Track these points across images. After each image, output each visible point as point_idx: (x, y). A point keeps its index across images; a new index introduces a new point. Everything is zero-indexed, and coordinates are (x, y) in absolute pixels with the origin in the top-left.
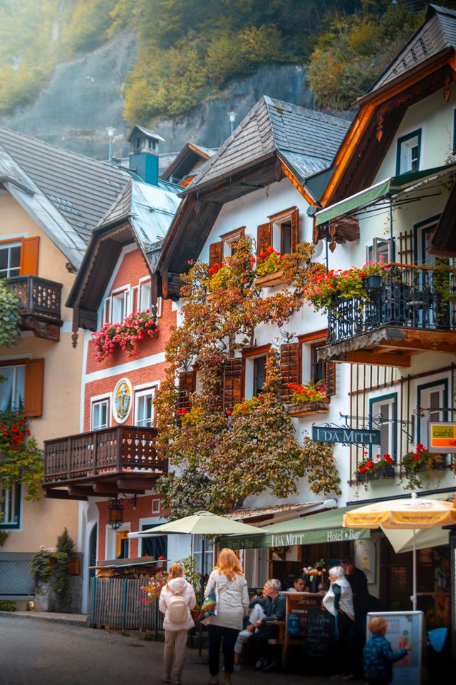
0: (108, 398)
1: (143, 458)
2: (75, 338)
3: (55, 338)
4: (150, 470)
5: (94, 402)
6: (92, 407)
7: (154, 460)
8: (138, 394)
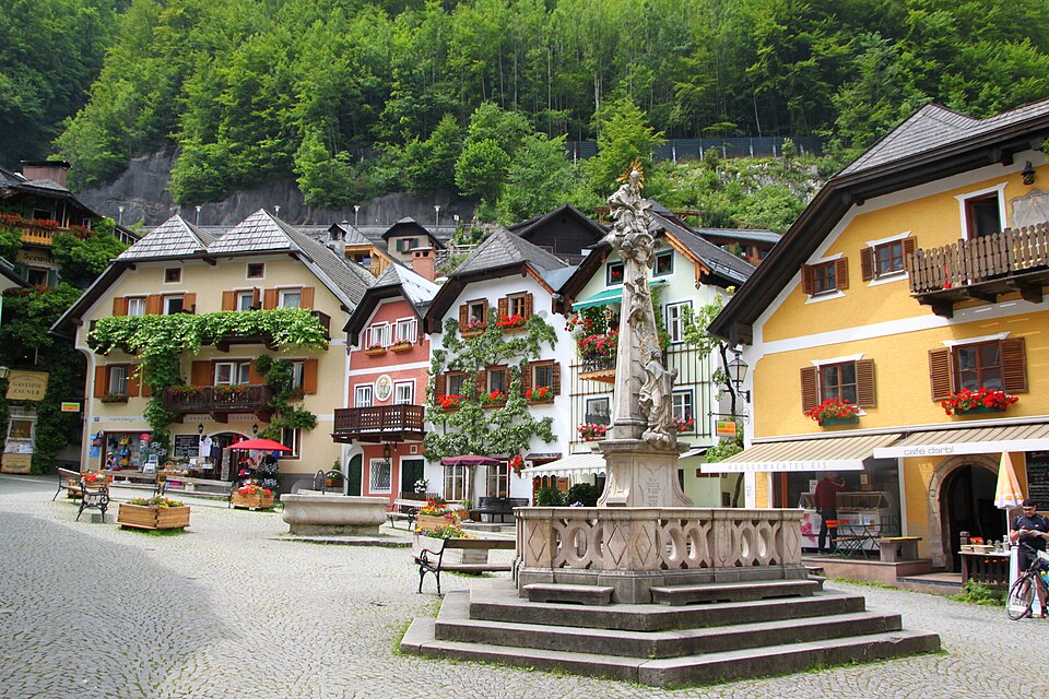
0: (371, 386)
5: (358, 387)
6: (357, 390)
8: (398, 385)
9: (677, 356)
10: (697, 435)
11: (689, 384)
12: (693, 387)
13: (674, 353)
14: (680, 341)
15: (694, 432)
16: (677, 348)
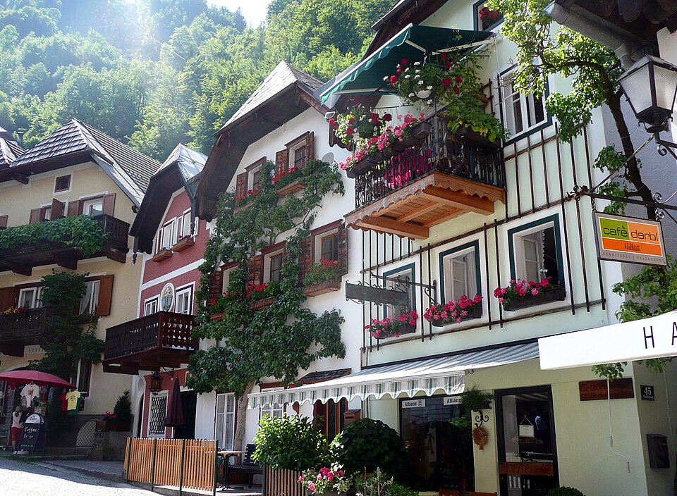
0: (157, 299)
1: (179, 338)
2: (135, 256)
3: (123, 260)
4: (184, 348)
5: (147, 303)
6: (145, 305)
7: (188, 340)
8: (178, 293)
9: (523, 159)
10: (574, 308)
11: (549, 205)
12: (557, 210)
13: (517, 154)
14: (526, 129)
15: (568, 302)
16: (523, 144)
